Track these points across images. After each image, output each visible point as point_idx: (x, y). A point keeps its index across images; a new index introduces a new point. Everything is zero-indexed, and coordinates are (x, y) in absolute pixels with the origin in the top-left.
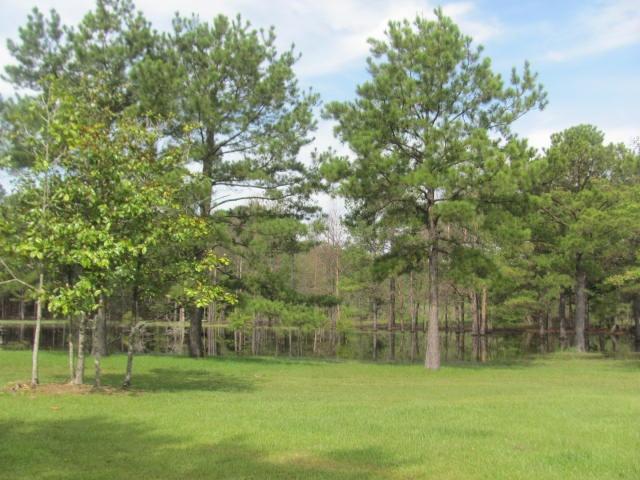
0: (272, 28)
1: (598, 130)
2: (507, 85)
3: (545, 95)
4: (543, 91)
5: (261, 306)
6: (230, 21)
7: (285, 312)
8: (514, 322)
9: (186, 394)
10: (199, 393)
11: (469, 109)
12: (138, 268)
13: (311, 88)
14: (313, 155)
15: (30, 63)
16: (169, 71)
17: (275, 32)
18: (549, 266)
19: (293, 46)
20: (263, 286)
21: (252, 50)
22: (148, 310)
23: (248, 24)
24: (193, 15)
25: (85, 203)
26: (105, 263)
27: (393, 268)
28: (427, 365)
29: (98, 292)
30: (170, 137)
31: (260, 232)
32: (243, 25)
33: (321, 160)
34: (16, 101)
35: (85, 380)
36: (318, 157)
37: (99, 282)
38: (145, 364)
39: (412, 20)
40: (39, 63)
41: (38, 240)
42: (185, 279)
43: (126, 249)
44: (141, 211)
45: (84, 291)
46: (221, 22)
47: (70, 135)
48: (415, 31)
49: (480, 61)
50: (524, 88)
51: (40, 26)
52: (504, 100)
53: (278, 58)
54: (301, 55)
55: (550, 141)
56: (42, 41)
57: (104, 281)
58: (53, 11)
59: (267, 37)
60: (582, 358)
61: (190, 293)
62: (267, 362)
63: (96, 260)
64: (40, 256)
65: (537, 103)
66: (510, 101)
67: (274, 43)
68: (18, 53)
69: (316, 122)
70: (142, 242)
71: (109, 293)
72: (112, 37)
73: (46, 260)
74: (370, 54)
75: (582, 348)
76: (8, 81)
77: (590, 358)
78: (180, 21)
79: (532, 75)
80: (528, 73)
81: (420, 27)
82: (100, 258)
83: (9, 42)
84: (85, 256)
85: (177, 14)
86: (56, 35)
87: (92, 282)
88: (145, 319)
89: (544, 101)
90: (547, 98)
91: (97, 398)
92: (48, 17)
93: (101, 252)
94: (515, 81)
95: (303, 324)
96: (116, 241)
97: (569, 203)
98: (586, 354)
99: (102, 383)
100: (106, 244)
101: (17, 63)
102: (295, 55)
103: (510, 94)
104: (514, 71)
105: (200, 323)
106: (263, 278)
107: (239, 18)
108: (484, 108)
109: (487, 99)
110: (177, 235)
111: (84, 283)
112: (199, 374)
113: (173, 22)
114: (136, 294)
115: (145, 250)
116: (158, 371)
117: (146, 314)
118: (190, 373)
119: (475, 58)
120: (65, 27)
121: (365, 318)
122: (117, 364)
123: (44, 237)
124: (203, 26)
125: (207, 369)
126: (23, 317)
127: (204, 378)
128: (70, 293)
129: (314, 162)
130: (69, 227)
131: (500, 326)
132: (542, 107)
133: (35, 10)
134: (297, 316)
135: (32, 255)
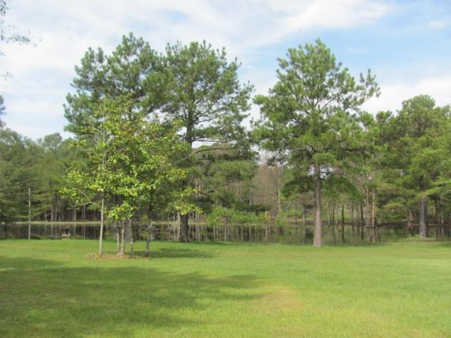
0: (224, 49)
1: (431, 98)
2: (358, 83)
3: (379, 89)
4: (377, 87)
5: (221, 212)
6: (199, 44)
7: (235, 215)
8: (396, 219)
9: (177, 259)
10: (183, 258)
11: (337, 97)
12: (152, 196)
13: (249, 82)
14: (251, 122)
15: (87, 77)
16: (164, 80)
17: (225, 51)
18: (401, 184)
19: (236, 59)
20: (223, 200)
21: (212, 64)
22: (156, 216)
23: (210, 45)
24: (178, 42)
25: (124, 164)
26: (136, 194)
27: (293, 190)
28: (315, 245)
29: (132, 208)
30: (167, 113)
31: (220, 169)
32: (207, 46)
33: (256, 125)
34: (78, 96)
35: (125, 253)
36: (254, 123)
37: (133, 203)
38: (156, 246)
39: (303, 46)
40: (91, 77)
41: (101, 182)
42: (175, 200)
43: (145, 187)
44: (152, 168)
45: (125, 208)
46: (194, 45)
47: (116, 129)
48: (306, 52)
49: (340, 71)
50: (367, 85)
51: (92, 57)
52: (355, 92)
53: (228, 66)
54: (241, 64)
55: (402, 105)
56: (93, 65)
57: (134, 202)
58: (99, 49)
59: (221, 54)
60: (424, 241)
61: (178, 208)
62: (225, 244)
63: (131, 193)
64: (102, 190)
65: (375, 94)
66: (360, 92)
67: (226, 57)
68: (81, 73)
69: (250, 105)
70: (153, 183)
71: (138, 208)
72: (132, 58)
73: (105, 192)
74: (279, 68)
75: (423, 235)
76: (75, 87)
77: (427, 241)
78: (170, 48)
79: (372, 77)
80: (369, 76)
81: (308, 50)
82: (133, 192)
83: (76, 67)
84: (126, 191)
85: (168, 44)
86: (101, 61)
87: (129, 204)
88: (154, 220)
89: (378, 93)
90: (380, 90)
91: (133, 260)
92: (97, 52)
93: (134, 189)
94: (362, 80)
95: (244, 222)
96: (141, 183)
97: (413, 145)
98: (426, 239)
99: (134, 254)
100: (136, 185)
101: (79, 78)
102: (238, 63)
103: (358, 88)
104: (361, 75)
105: (187, 223)
106: (222, 195)
107: (204, 42)
108: (345, 96)
109: (345, 92)
110: (170, 179)
111: (126, 204)
112: (186, 250)
113: (166, 48)
114: (151, 208)
115: (154, 187)
116: (163, 249)
117: (155, 218)
118: (181, 250)
119: (338, 70)
120: (106, 57)
121: (301, 217)
122: (141, 246)
123: (104, 180)
124: (184, 48)
125: (190, 248)
126: (75, 219)
127: (187, 253)
128: (118, 209)
129: (252, 126)
130: (117, 176)
131: (386, 221)
132: (378, 96)
133: (90, 49)
134: (241, 218)
135: (99, 190)
